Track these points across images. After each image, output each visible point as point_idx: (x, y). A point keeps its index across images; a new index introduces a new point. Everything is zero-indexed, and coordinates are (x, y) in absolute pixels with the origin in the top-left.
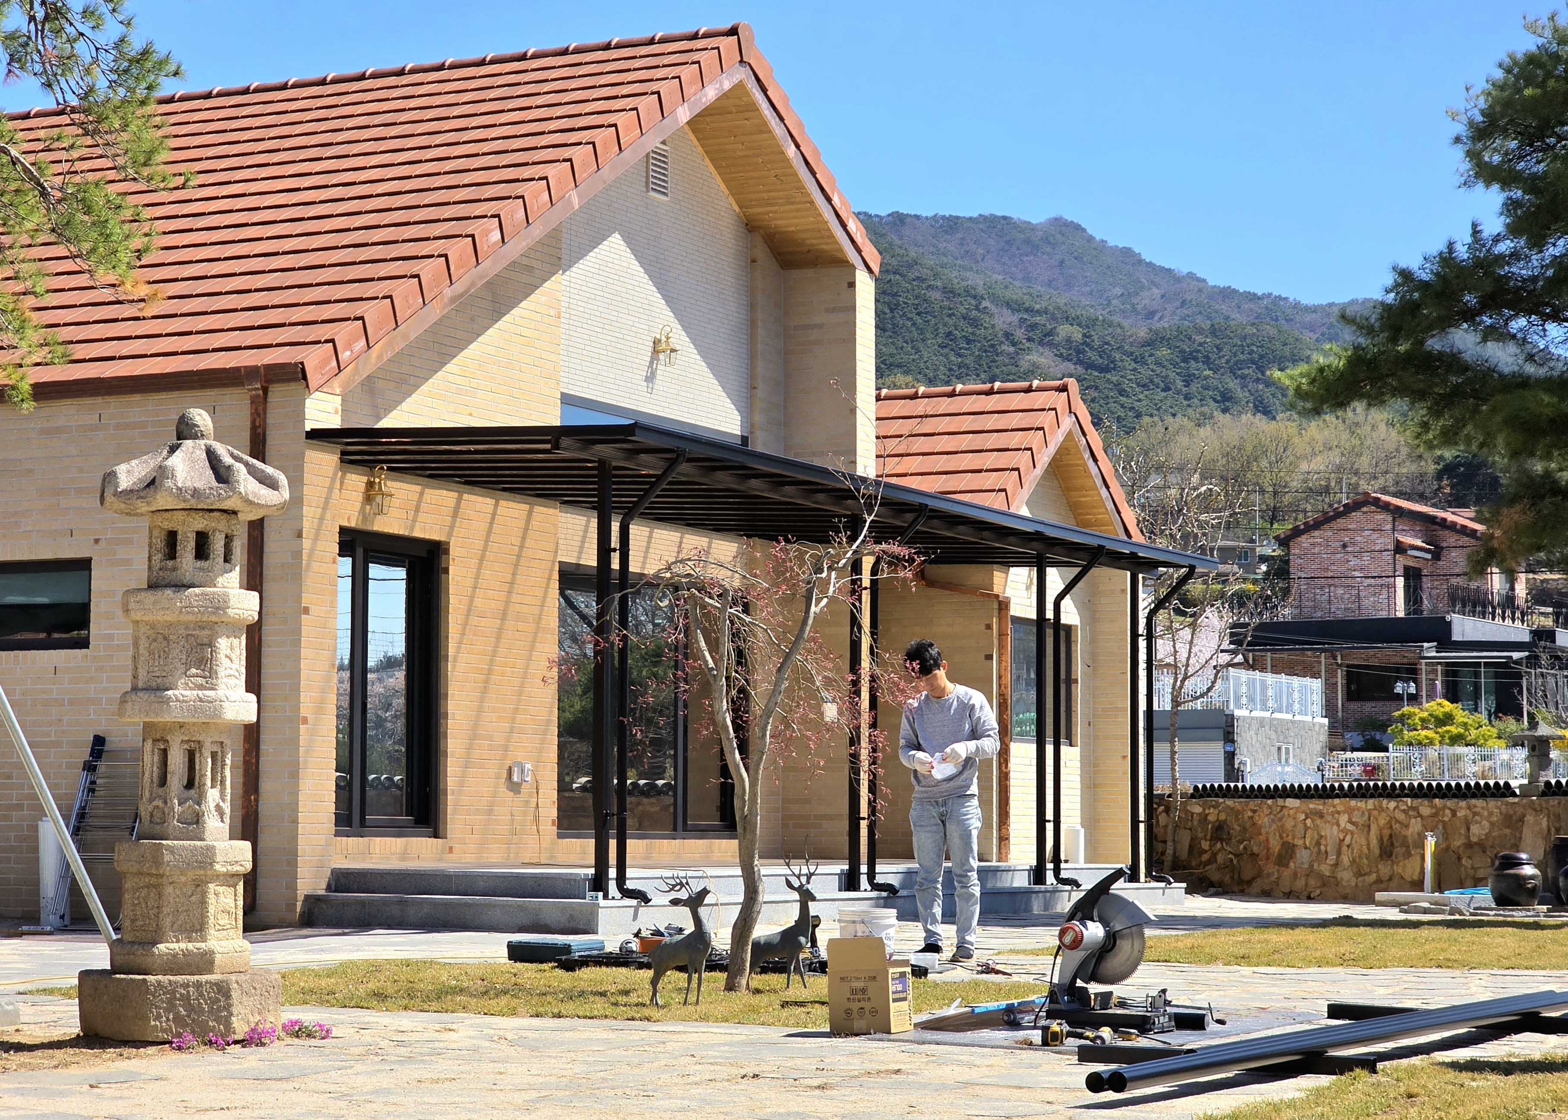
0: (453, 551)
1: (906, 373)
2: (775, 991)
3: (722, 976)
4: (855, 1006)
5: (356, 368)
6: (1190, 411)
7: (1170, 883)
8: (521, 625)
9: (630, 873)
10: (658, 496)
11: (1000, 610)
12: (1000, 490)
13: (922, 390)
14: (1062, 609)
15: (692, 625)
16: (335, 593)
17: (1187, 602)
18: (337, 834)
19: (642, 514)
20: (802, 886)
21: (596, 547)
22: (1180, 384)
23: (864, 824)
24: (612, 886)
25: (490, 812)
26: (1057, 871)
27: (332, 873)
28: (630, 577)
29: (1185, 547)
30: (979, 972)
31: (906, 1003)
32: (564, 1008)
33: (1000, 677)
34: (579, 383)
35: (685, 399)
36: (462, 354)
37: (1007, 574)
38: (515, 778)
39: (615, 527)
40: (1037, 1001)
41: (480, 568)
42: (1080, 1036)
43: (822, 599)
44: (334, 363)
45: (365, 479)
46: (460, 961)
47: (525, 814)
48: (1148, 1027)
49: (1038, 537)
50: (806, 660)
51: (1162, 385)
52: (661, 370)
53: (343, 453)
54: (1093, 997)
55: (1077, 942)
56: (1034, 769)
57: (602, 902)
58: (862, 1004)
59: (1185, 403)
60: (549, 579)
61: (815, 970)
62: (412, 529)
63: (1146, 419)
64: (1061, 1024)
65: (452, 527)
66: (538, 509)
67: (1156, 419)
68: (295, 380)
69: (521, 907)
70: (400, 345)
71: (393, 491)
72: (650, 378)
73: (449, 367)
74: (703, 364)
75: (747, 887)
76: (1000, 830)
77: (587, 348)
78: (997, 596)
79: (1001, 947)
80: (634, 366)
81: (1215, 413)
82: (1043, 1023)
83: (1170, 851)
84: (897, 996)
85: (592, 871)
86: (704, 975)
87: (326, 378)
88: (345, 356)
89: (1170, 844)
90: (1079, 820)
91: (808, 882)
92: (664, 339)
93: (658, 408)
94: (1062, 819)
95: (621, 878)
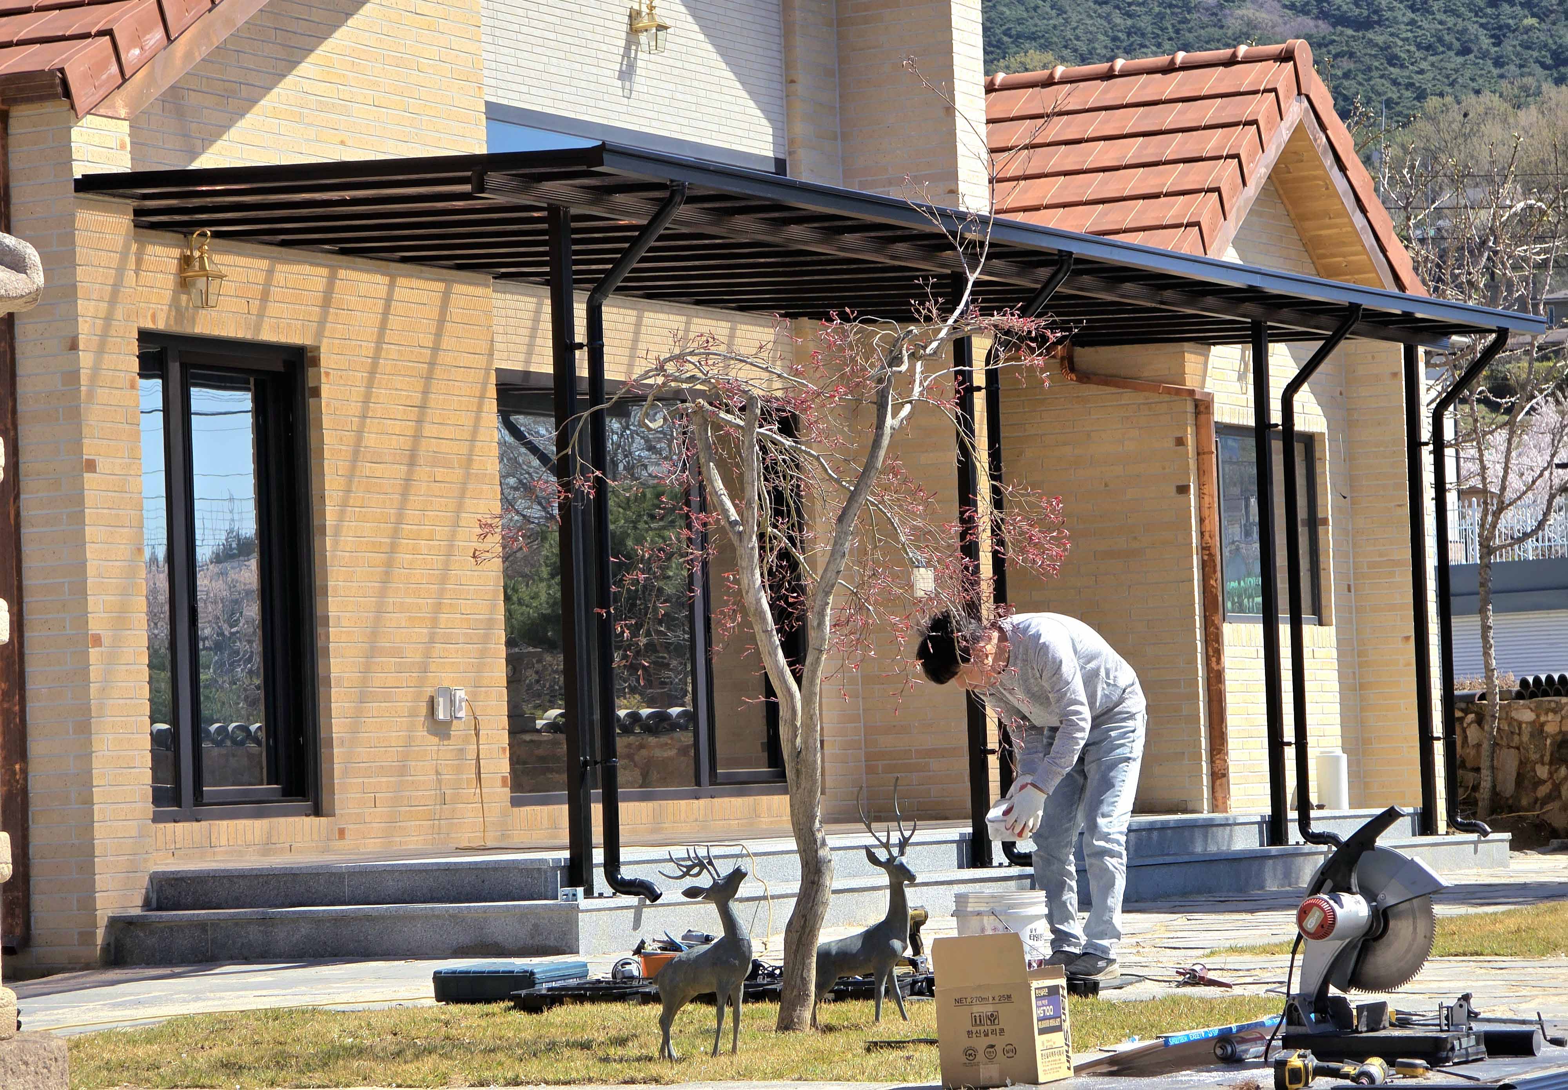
0: (326, 360)
1: (1045, 47)
2: (857, 1027)
3: (771, 1009)
4: (981, 1044)
5: (151, 76)
6: (1504, 84)
7: (1485, 833)
8: (440, 473)
9: (625, 854)
10: (643, 260)
11: (1197, 413)
12: (1189, 225)
13: (1060, 71)
14: (1297, 407)
15: (702, 455)
16: (135, 436)
17: (1502, 388)
18: (157, 818)
19: (619, 289)
20: (891, 859)
21: (550, 343)
22: (1486, 42)
23: (993, 762)
24: (599, 877)
25: (403, 771)
26: (1304, 822)
27: (151, 879)
28: (606, 388)
29: (1493, 301)
30: (1179, 984)
31: (1060, 1035)
32: (521, 1070)
33: (1201, 521)
34: (514, 87)
35: (684, 105)
36: (323, 47)
37: (1207, 357)
38: (441, 715)
39: (580, 311)
40: (1268, 1023)
41: (370, 385)
42: (1335, 1073)
43: (902, 405)
44: (114, 68)
45: (176, 252)
46: (360, 1007)
47: (459, 770)
48: (1444, 1054)
49: (1253, 294)
50: (882, 502)
51: (1457, 45)
52: (643, 60)
53: (138, 213)
54: (1355, 1012)
55: (1327, 927)
56: (1261, 663)
57: (583, 903)
58: (991, 1039)
59: (1496, 72)
60: (482, 397)
61: (920, 993)
62: (258, 327)
63: (1433, 102)
64: (1304, 1056)
65: (322, 323)
66: (459, 289)
67: (1449, 99)
68: (53, 97)
69: (454, 917)
70: (221, 35)
71: (224, 270)
72: (627, 73)
73: (305, 68)
74: (710, 47)
75: (805, 865)
76: (1212, 761)
77: (524, 29)
78: (1192, 392)
79: (1215, 944)
80: (601, 55)
81: (1545, 87)
82: (1278, 1055)
83: (1486, 784)
84: (1046, 1024)
85: (566, 854)
86: (743, 1008)
87: (102, 92)
88: (132, 55)
89: (1485, 773)
90: (1339, 742)
91: (902, 853)
92: (645, 10)
93: (642, 121)
94: (1310, 740)
95: (612, 863)
